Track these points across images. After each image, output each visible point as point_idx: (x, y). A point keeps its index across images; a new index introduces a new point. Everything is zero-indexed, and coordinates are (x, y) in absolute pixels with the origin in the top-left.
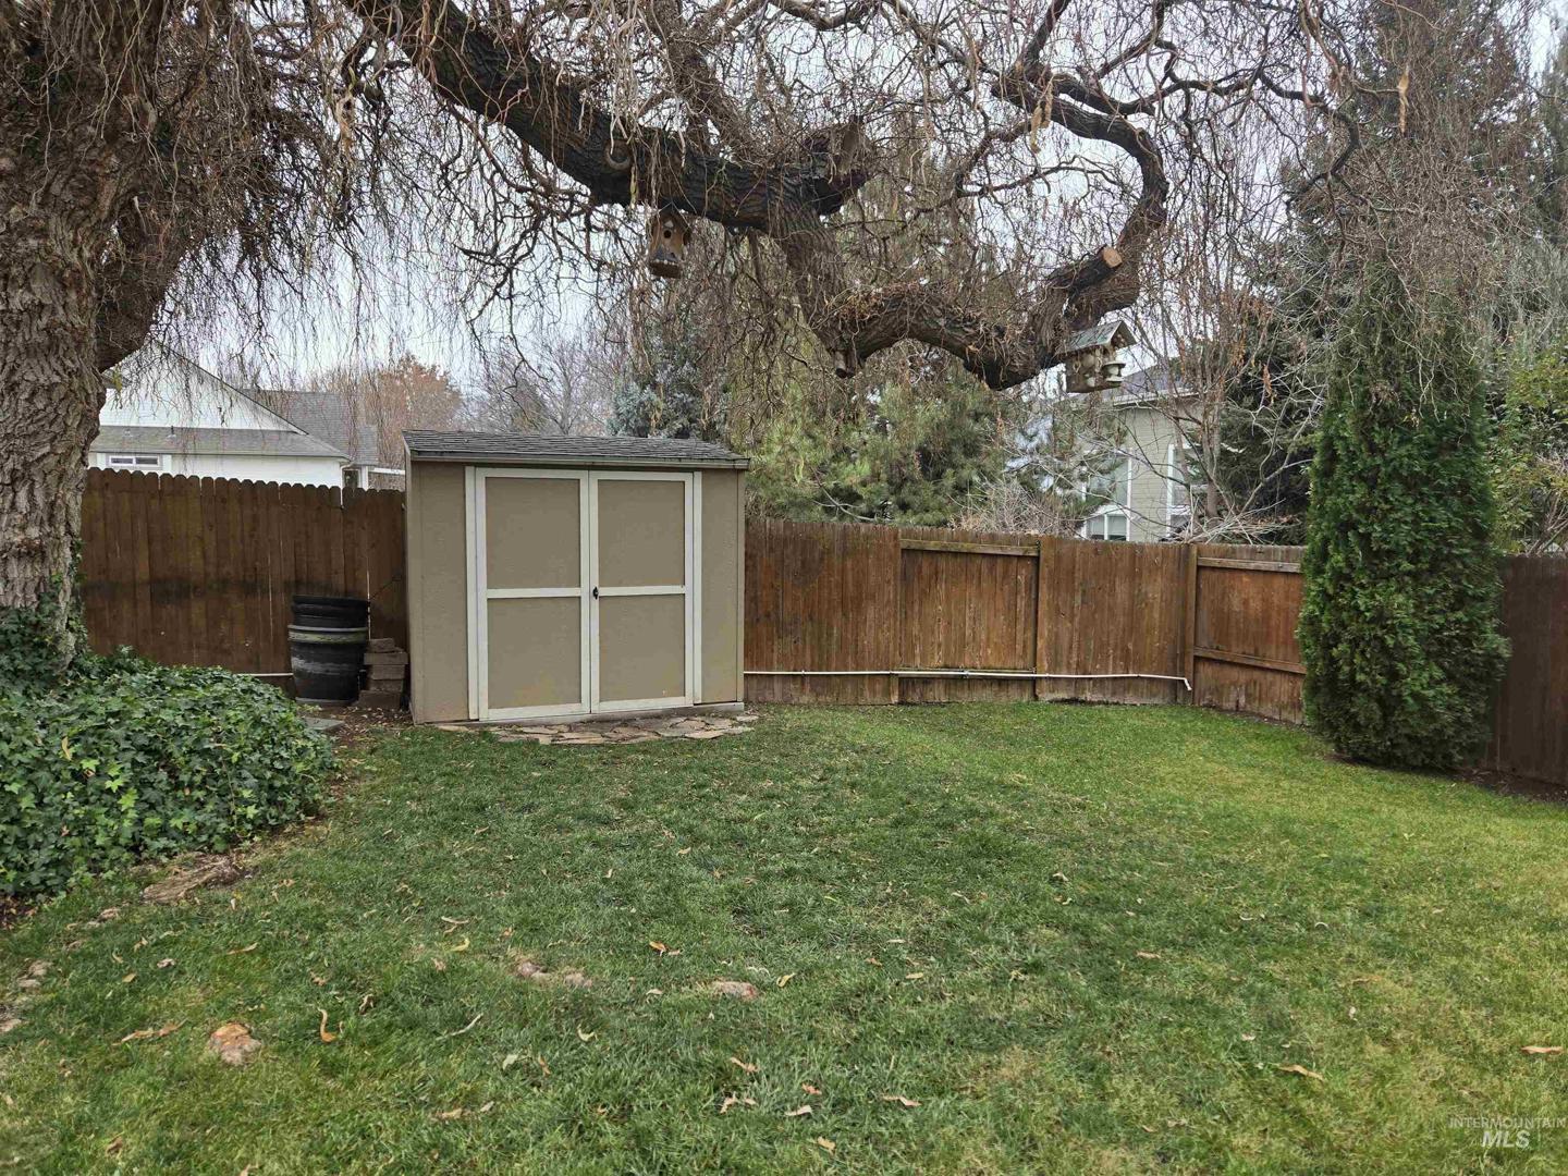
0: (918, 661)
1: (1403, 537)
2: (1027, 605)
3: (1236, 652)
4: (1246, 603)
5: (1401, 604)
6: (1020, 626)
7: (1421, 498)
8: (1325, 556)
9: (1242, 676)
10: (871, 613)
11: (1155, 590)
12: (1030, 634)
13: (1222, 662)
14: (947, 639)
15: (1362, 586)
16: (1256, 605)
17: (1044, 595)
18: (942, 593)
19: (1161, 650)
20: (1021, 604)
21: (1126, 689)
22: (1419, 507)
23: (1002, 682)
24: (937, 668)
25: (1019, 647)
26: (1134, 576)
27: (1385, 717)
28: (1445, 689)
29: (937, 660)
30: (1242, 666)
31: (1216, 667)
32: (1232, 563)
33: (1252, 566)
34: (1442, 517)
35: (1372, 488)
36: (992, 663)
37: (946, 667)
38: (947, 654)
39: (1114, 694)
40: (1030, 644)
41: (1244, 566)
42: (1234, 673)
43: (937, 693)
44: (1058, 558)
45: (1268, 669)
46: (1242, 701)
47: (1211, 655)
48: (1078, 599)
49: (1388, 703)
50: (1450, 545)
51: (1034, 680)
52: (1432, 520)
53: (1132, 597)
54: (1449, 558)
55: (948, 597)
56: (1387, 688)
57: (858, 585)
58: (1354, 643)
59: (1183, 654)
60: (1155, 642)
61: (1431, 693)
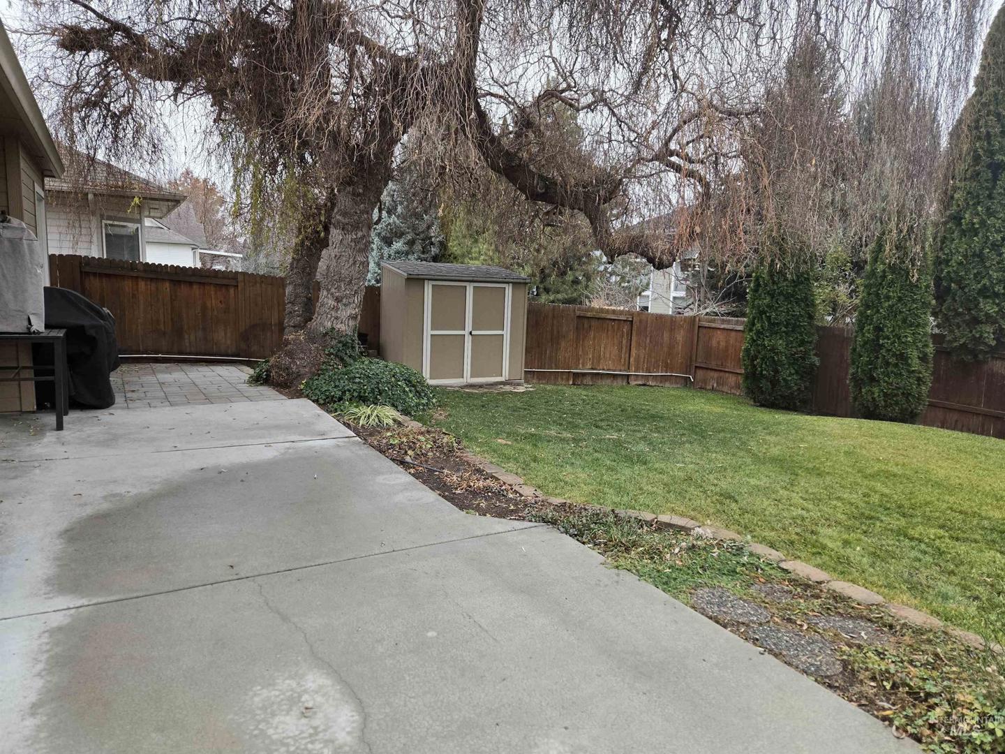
0: (581, 366)
1: (782, 318)
2: (627, 342)
3: (713, 365)
4: (718, 343)
5: (780, 344)
6: (624, 351)
7: (790, 302)
8: (753, 324)
9: (716, 375)
10: (563, 344)
11: (680, 336)
12: (627, 355)
13: (707, 369)
14: (593, 357)
15: (767, 337)
16: (723, 344)
17: (634, 338)
18: (592, 336)
19: (682, 363)
20: (624, 342)
21: (666, 381)
22: (789, 306)
23: (615, 376)
24: (589, 369)
25: (623, 360)
26: (672, 330)
27: (772, 388)
28: (795, 377)
29: (589, 366)
30: (716, 370)
31: (705, 371)
32: (713, 325)
33: (722, 326)
34: (797, 310)
35: (773, 297)
36: (611, 367)
37: (592, 369)
38: (593, 363)
39: (661, 382)
40: (627, 359)
41: (718, 326)
42: (712, 374)
43: (588, 381)
44: (640, 321)
45: (726, 372)
46: (715, 385)
47: (702, 365)
48: (648, 341)
49: (774, 382)
50: (800, 322)
51: (628, 376)
52: (794, 311)
53: (670, 339)
54: (799, 326)
55: (594, 338)
56: (774, 376)
57: (558, 332)
58: (763, 359)
59: (691, 365)
60: (679, 360)
61: (790, 378)
